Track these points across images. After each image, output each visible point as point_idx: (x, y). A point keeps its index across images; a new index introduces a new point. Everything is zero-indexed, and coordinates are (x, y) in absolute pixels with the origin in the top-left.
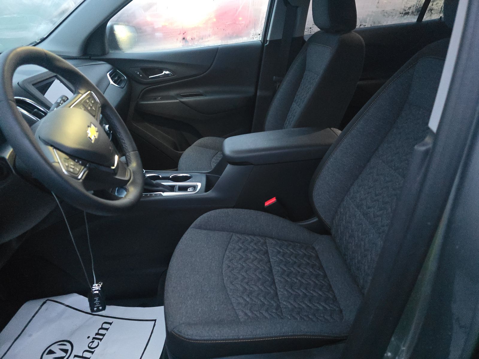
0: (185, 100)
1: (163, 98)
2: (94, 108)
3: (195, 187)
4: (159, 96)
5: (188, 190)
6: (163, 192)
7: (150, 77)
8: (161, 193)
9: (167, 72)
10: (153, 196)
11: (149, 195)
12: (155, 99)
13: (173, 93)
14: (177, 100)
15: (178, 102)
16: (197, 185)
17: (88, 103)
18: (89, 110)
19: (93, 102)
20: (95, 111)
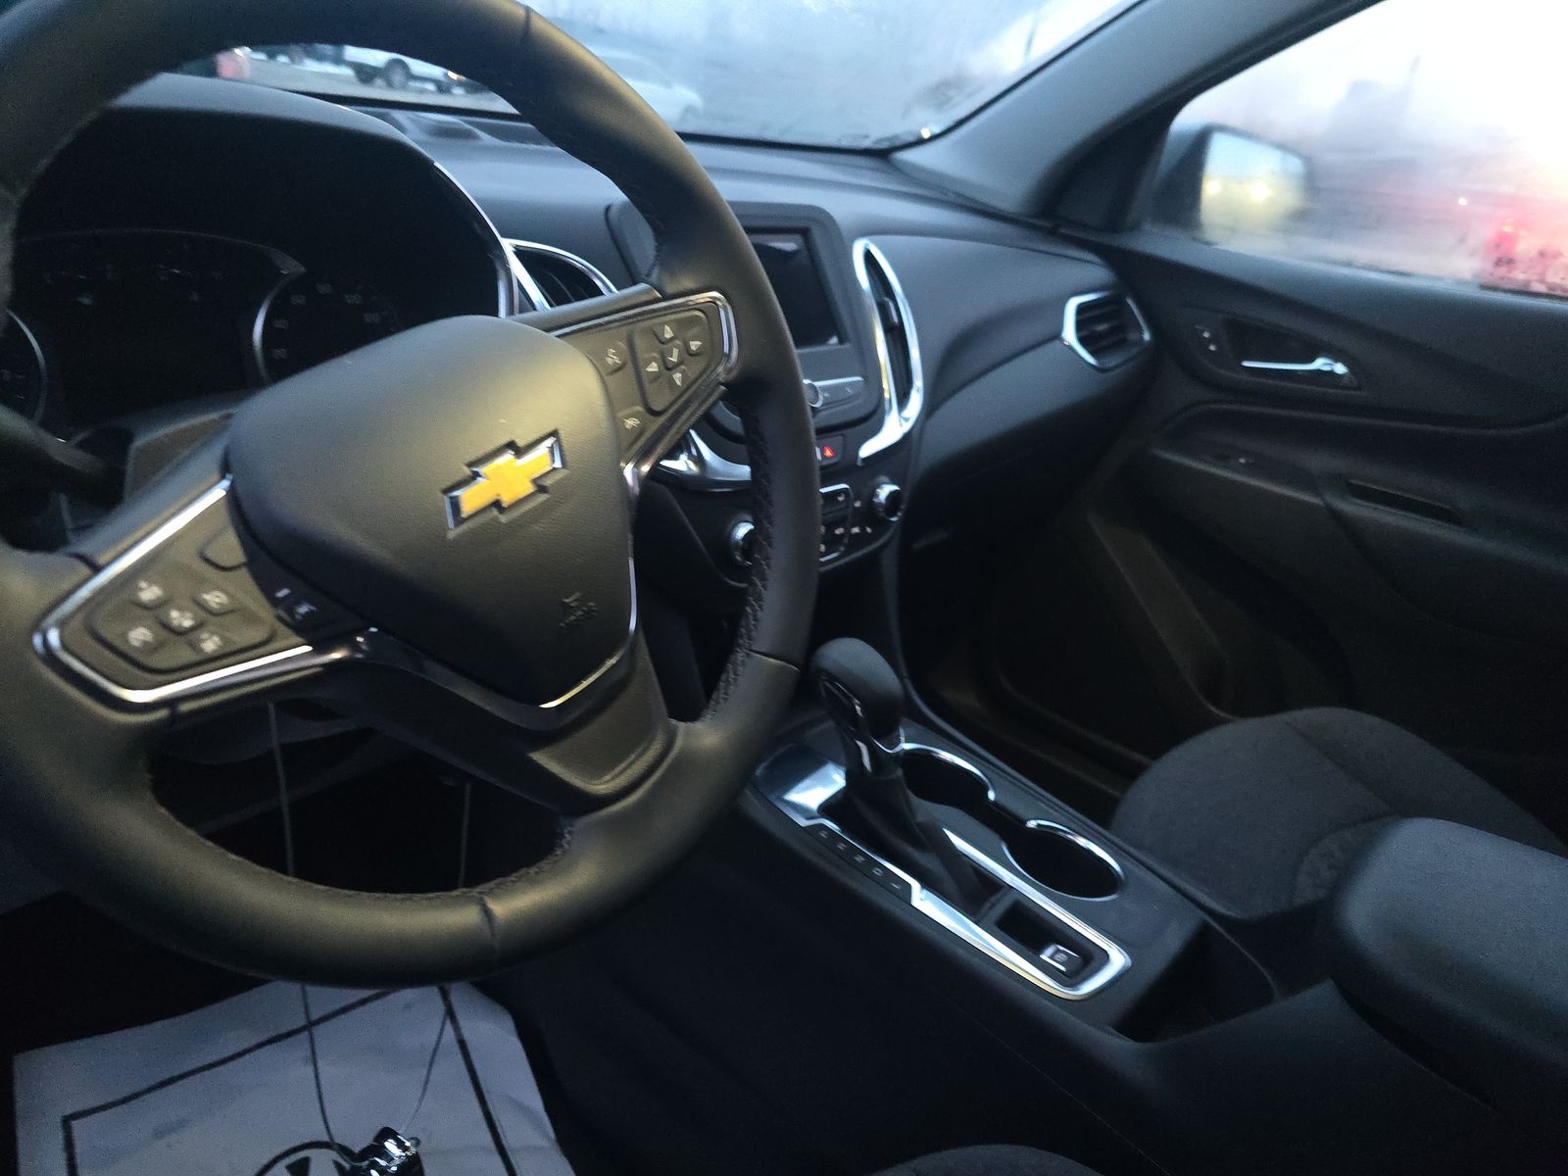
0: (1353, 508)
1: (1259, 467)
2: (677, 377)
3: (1089, 959)
4: (1246, 453)
5: (1044, 957)
6: (928, 884)
7: (1246, 364)
8: (915, 885)
9: (1340, 369)
10: (872, 877)
11: (860, 859)
12: (1223, 458)
13: (1319, 461)
14: (1319, 495)
15: (1318, 506)
16: (1104, 958)
17: (663, 343)
18: (645, 379)
19: (694, 345)
20: (677, 393)
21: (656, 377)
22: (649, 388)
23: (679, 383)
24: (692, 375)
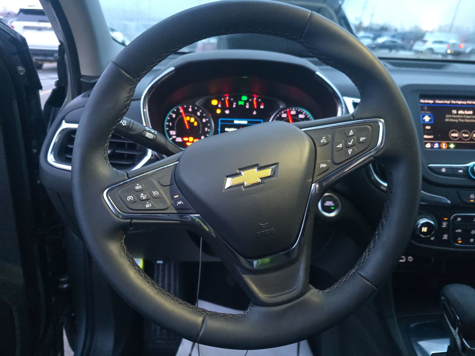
2: (350, 151)
17: (348, 137)
18: (335, 150)
19: (362, 139)
20: (348, 158)
21: (341, 149)
22: (336, 154)
23: (350, 153)
24: (357, 151)
